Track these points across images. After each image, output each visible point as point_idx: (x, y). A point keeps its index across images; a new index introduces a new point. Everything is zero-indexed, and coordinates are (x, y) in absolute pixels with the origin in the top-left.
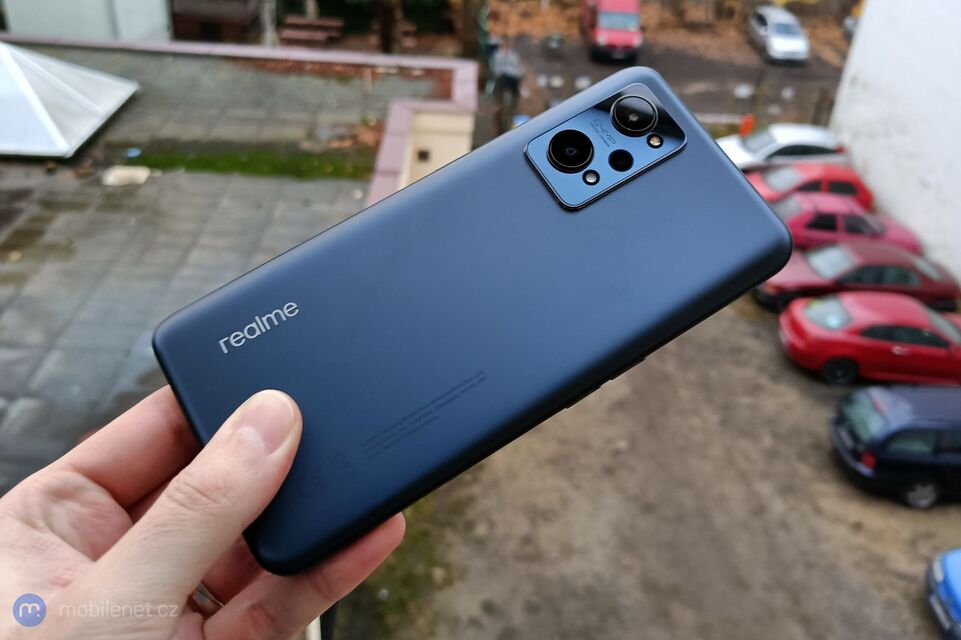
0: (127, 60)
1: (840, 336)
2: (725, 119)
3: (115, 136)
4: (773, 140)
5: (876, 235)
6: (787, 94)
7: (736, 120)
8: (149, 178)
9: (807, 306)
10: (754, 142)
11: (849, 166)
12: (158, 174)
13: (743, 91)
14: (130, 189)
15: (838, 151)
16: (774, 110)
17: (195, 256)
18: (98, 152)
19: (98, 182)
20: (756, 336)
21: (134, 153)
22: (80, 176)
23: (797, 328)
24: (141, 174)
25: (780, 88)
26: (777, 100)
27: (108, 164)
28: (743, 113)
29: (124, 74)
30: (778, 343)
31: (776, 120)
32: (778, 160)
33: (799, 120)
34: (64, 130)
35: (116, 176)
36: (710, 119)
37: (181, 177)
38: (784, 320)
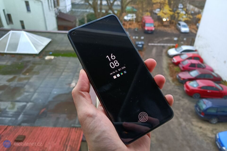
0: (49, 34)
1: (197, 89)
2: (172, 45)
3: (47, 50)
4: (182, 49)
5: (204, 68)
6: (185, 39)
7: (174, 45)
8: (54, 58)
9: (190, 82)
10: (178, 49)
11: (198, 54)
12: (56, 57)
13: (176, 39)
14: (50, 60)
15: (196, 51)
16: (182, 43)
17: (64, 74)
18: (44, 53)
19: (44, 59)
20: (179, 89)
21: (51, 53)
22: (40, 58)
23: (187, 87)
24: (52, 57)
25: (183, 38)
26: (183, 41)
27: (46, 55)
28: (175, 43)
29: (49, 37)
30: (184, 90)
31: (182, 45)
32: (183, 53)
33: (188, 45)
34: (37, 49)
35: (47, 58)
36: (169, 45)
37: (61, 58)
38: (185, 86)
